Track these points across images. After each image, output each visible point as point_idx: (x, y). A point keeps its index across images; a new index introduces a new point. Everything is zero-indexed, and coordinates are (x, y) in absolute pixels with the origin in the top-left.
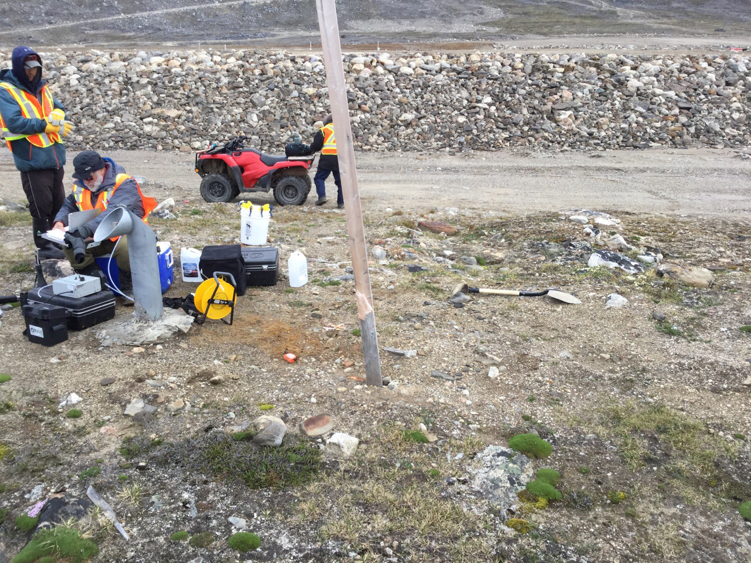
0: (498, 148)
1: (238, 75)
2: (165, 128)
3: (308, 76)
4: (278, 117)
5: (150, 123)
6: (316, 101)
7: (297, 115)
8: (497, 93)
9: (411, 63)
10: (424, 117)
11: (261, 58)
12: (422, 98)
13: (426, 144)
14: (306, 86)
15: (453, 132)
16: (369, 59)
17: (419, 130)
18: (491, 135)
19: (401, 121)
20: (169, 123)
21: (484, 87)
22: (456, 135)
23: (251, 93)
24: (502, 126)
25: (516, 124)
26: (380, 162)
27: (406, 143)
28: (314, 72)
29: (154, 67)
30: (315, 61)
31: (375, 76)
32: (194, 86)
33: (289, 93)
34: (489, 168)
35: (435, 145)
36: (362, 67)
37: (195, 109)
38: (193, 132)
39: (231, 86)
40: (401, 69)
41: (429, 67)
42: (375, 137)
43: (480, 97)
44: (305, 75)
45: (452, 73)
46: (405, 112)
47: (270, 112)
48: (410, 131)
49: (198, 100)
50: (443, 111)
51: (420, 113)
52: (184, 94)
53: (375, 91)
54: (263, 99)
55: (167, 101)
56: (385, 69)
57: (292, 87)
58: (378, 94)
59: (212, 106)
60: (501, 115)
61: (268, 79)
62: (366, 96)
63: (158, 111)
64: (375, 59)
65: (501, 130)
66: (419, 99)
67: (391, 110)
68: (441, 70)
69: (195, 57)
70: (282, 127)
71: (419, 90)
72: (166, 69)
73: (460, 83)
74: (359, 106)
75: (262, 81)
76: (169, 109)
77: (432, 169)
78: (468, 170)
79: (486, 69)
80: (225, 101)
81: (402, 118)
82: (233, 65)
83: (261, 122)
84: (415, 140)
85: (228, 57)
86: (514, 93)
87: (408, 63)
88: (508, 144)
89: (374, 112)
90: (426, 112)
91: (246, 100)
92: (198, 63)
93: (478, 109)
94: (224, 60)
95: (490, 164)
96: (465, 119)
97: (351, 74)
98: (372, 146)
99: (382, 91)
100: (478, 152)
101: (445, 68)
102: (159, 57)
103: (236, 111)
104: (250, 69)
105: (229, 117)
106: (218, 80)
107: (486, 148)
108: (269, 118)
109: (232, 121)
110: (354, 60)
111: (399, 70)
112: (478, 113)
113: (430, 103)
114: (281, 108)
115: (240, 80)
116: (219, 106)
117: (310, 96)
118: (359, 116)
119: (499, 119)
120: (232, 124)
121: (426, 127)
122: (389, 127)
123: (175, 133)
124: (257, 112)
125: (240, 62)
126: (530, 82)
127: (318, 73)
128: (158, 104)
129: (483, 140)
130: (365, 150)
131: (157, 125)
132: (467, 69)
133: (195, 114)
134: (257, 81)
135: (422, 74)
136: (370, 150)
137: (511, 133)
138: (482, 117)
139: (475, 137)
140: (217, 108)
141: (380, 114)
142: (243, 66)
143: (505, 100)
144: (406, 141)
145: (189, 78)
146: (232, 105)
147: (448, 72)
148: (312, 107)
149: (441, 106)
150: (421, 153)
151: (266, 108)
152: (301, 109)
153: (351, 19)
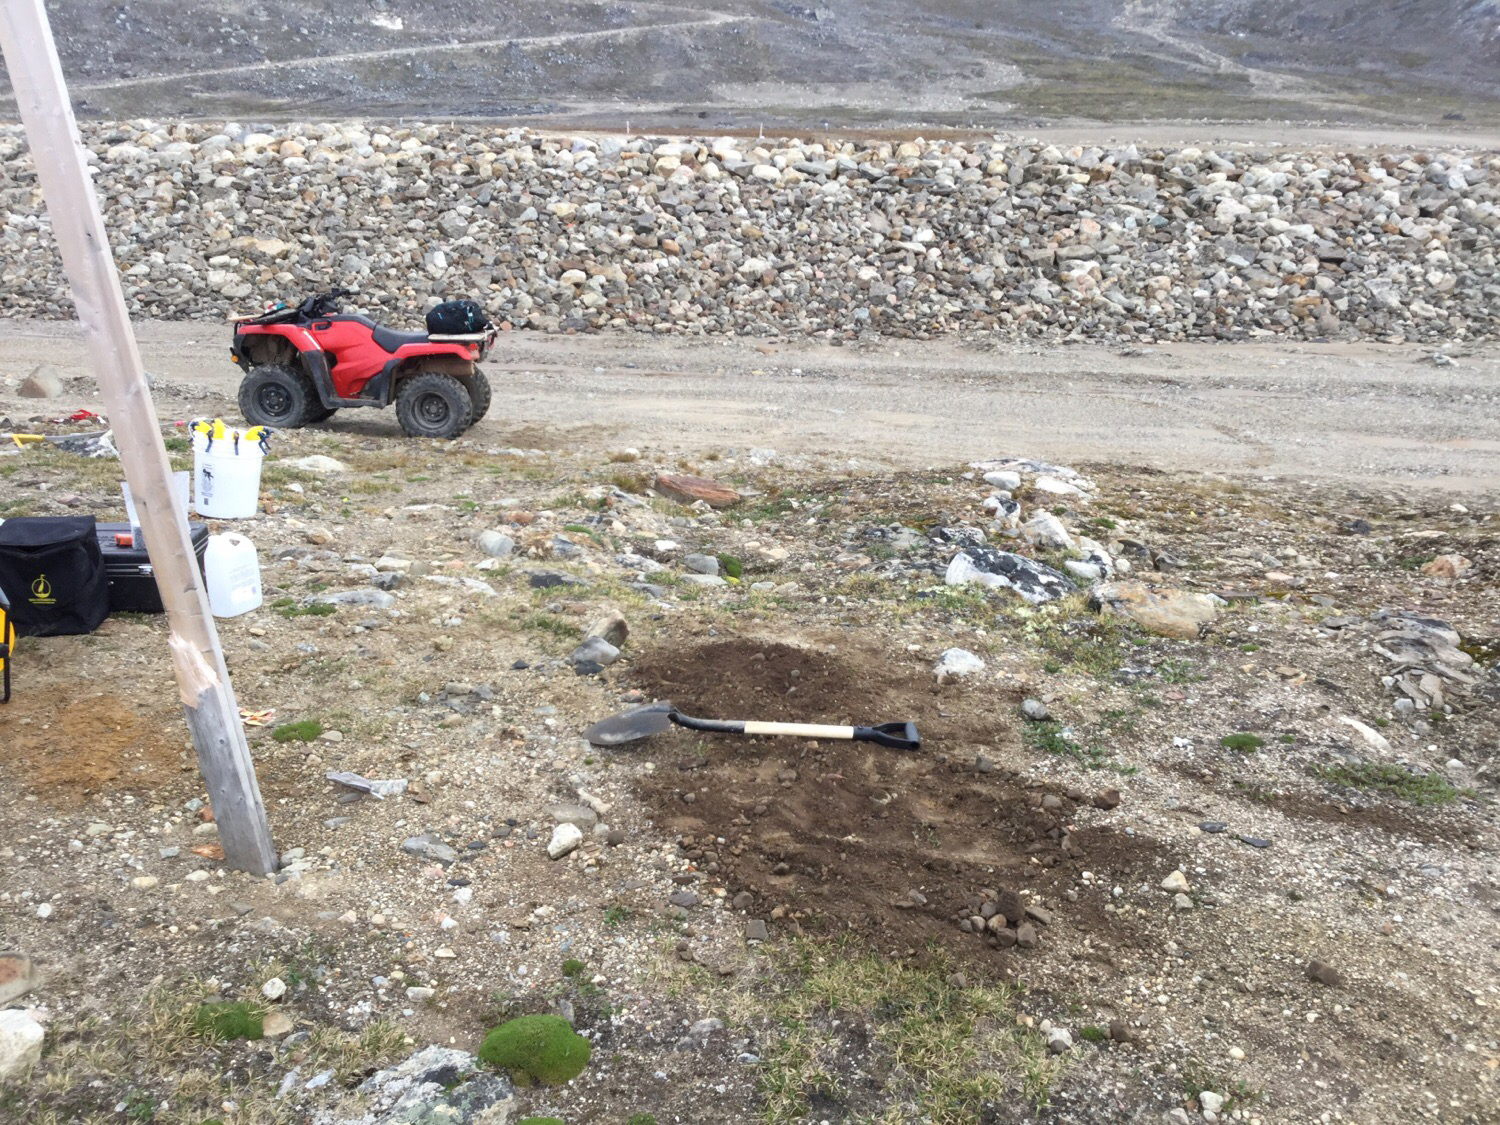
0: (935, 333)
1: (419, 173)
2: (250, 279)
3: (562, 179)
4: (490, 260)
5: (225, 266)
6: (571, 228)
7: (529, 256)
8: (946, 223)
9: (777, 159)
10: (791, 267)
11: (473, 141)
12: (792, 228)
13: (787, 321)
14: (555, 198)
15: (847, 298)
16: (692, 148)
17: (776, 293)
18: (925, 308)
19: (743, 274)
20: (262, 267)
21: (921, 208)
22: (851, 305)
23: (441, 212)
24: (949, 288)
25: (976, 286)
26: (678, 355)
27: (746, 319)
28: (576, 172)
29: (251, 155)
30: (582, 148)
31: (700, 183)
32: (325, 194)
33: (520, 210)
34: (901, 373)
35: (805, 323)
36: (675, 163)
37: (319, 240)
38: (309, 286)
39: (399, 196)
40: (755, 170)
41: (813, 166)
42: (685, 304)
43: (909, 230)
44: (556, 177)
45: (860, 181)
46: (754, 255)
47: (474, 250)
48: (758, 293)
49: (329, 221)
50: (831, 255)
51: (783, 259)
52: (302, 210)
53: (697, 212)
54: (463, 223)
55: (264, 223)
56: (723, 169)
57: (525, 199)
58: (701, 219)
59: (356, 234)
60: (950, 265)
61: (479, 182)
62: (676, 222)
63: (243, 242)
64: (705, 149)
65: (945, 298)
66: (785, 229)
67: (725, 251)
68: (838, 173)
69: (338, 136)
70: (495, 281)
71: (787, 211)
72: (274, 159)
73: (873, 202)
74: (660, 242)
75: (466, 186)
76: (269, 237)
77: (782, 371)
78: (856, 374)
79: (930, 172)
80: (384, 226)
81: (745, 268)
82: (411, 154)
83: (452, 270)
84: (766, 313)
85: (404, 138)
86: (981, 223)
87: (772, 159)
88: (956, 325)
89: (688, 255)
90: (796, 258)
91: (429, 223)
92: (341, 148)
93: (902, 254)
94: (395, 144)
95: (904, 364)
96: (875, 274)
97: (652, 177)
98: (675, 323)
99: (710, 212)
100: (892, 341)
101: (845, 170)
102: (264, 136)
103: (404, 245)
104: (445, 163)
105: (388, 258)
106: (376, 184)
107: (910, 333)
108: (470, 262)
109: (393, 266)
110: (660, 150)
111: (750, 172)
112: (903, 261)
113: (806, 238)
114: (500, 243)
115: (420, 183)
116: (369, 234)
117: (561, 219)
118: (656, 261)
119: (946, 275)
120: (393, 272)
121: (792, 287)
122: (714, 285)
123: (272, 287)
124: (447, 249)
125: (428, 148)
126: (1016, 201)
127: (584, 174)
128: (247, 230)
129: (907, 316)
130: (660, 332)
131: (237, 270)
132: (892, 172)
133: (320, 251)
134: (455, 187)
135: (797, 181)
136: (669, 331)
137: (965, 303)
138: (909, 269)
139: (891, 311)
140: (367, 239)
141: (701, 258)
142: (432, 156)
143: (962, 237)
144: (748, 315)
145: (319, 178)
146: (398, 234)
147: (852, 178)
148: (563, 241)
149: (829, 246)
150: (773, 339)
151: (468, 240)
152: (540, 246)
153: (720, 80)
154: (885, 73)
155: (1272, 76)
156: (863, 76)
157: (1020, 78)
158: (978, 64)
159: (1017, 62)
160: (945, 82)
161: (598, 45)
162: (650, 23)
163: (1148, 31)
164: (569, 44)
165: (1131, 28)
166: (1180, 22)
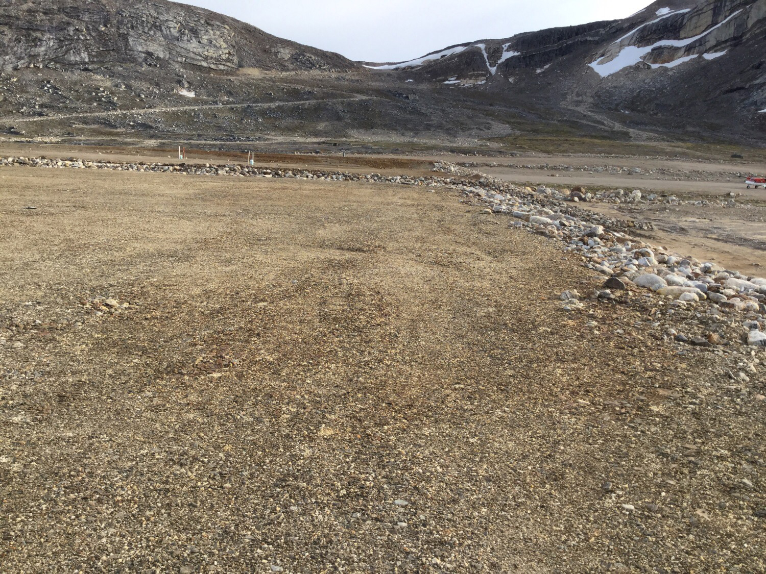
153: (353, 127)
154: (440, 126)
155: (640, 133)
156: (428, 127)
157: (509, 131)
158: (488, 123)
159: (509, 123)
160: (469, 132)
161: (294, 108)
162: (323, 98)
163: (579, 109)
164: (279, 107)
165: (570, 107)
166: (596, 105)
